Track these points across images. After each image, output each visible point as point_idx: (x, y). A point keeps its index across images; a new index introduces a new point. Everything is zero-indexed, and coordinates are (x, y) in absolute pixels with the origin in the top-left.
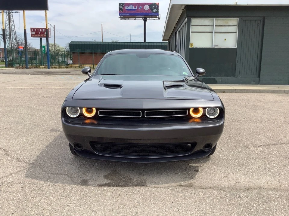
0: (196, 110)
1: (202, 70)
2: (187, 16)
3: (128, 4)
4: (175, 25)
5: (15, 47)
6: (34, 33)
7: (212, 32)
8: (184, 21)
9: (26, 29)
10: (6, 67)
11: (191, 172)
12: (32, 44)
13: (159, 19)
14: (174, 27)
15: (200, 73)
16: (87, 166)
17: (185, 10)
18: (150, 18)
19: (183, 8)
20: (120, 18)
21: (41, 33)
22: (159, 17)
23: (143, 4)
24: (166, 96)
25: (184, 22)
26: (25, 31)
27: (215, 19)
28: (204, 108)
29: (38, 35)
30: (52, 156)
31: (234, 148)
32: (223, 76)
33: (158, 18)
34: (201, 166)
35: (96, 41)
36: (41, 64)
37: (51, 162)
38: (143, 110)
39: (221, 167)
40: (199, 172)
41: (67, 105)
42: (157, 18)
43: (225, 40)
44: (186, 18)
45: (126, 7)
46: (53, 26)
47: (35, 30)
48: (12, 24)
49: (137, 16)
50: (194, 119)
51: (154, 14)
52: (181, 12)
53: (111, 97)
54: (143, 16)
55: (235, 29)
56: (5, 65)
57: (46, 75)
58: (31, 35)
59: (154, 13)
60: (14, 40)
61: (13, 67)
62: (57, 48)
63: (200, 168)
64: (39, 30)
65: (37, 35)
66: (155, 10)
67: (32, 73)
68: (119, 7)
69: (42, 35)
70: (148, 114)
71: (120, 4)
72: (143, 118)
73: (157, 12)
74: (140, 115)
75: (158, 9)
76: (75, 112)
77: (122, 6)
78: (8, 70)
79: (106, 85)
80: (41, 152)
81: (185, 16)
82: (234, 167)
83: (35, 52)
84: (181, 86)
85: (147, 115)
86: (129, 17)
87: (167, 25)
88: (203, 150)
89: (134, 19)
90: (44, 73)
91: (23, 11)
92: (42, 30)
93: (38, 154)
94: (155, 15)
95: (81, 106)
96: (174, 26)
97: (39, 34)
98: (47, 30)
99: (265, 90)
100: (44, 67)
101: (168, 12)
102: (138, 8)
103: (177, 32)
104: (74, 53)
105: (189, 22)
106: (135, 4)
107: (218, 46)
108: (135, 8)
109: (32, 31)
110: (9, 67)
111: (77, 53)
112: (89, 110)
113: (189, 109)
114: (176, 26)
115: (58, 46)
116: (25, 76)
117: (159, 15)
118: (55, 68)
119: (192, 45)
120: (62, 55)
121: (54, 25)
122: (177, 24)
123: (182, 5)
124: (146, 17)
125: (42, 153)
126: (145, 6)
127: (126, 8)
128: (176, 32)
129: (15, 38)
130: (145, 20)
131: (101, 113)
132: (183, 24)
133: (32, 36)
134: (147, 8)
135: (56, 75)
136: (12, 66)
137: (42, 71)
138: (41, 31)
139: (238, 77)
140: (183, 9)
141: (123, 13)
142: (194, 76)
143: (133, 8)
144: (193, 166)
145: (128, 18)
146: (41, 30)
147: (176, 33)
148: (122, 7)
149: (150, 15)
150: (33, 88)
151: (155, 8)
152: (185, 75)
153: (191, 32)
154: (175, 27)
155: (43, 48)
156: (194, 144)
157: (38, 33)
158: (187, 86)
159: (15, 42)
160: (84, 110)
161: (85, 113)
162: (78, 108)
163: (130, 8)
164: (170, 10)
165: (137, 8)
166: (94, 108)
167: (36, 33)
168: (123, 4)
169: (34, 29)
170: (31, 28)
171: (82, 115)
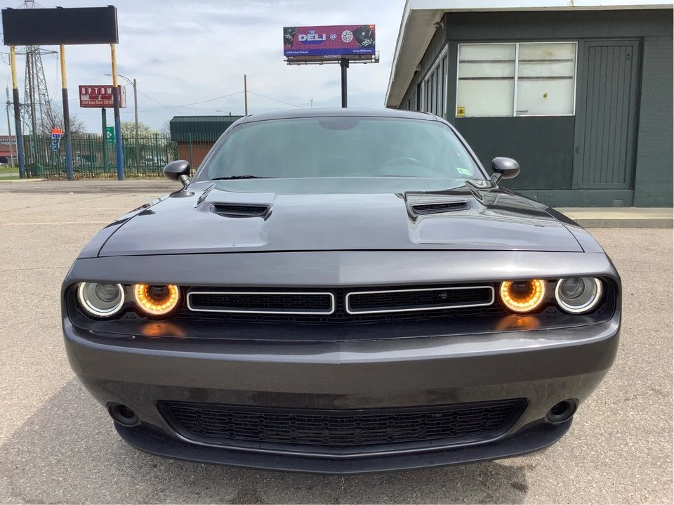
0: (522, 287)
1: (509, 163)
2: (449, 40)
3: (306, 30)
4: (418, 67)
5: (47, 131)
6: (86, 98)
7: (513, 78)
8: (440, 52)
9: (68, 87)
10: (21, 177)
11: (502, 491)
12: (84, 125)
13: (377, 61)
14: (413, 73)
15: (504, 172)
16: (160, 470)
17: (442, 24)
18: (355, 60)
19: (438, 18)
20: (288, 61)
21: (102, 97)
22: (377, 56)
23: (339, 29)
24: (416, 239)
25: (440, 56)
26: (65, 92)
27: (518, 44)
28: (551, 281)
29: (98, 103)
30: (59, 433)
31: (621, 395)
32: (542, 188)
33: (373, 60)
34: (531, 468)
35: (232, 115)
36: (105, 168)
37: (51, 454)
38: (340, 291)
39: (596, 468)
40: (529, 492)
41: (79, 276)
42: (371, 59)
43: (545, 96)
44: (447, 46)
45: (300, 36)
46: (133, 82)
47: (90, 90)
48: (40, 81)
49: (326, 57)
50: (514, 316)
51: (365, 51)
52: (432, 30)
53: (231, 246)
54: (339, 56)
55: (568, 69)
56: (18, 174)
57: (110, 194)
58: (81, 101)
59: (364, 47)
60: (44, 115)
61: (37, 178)
62: (142, 133)
63: (530, 477)
64: (99, 91)
65: (94, 103)
66: (366, 42)
67: (79, 190)
68: (284, 37)
69: (106, 102)
70: (355, 303)
71: (286, 30)
72: (341, 316)
73: (372, 47)
74: (328, 307)
75: (374, 39)
76: (111, 300)
77: (290, 33)
78: (25, 184)
79: (222, 208)
80: (29, 419)
81: (445, 39)
82: (640, 467)
83: (90, 141)
84: (462, 206)
85: (352, 307)
86: (306, 58)
87: (397, 67)
88: (546, 420)
89: (320, 64)
90: (107, 188)
91: (59, 46)
92: (106, 91)
93: (20, 423)
94: (367, 54)
95: (128, 278)
96: (415, 69)
97: (100, 99)
98: (116, 91)
99: (651, 221)
100: (110, 177)
101: (400, 34)
102: (328, 37)
103: (423, 83)
104: (180, 143)
105: (453, 54)
106: (320, 30)
107: (527, 111)
108: (322, 37)
109: (84, 92)
110: (28, 177)
111: (187, 143)
112: (157, 292)
113: (497, 284)
114: (419, 70)
115: (146, 129)
116: (59, 197)
117: (377, 53)
118: (136, 177)
119: (461, 112)
120: (156, 149)
121: (135, 80)
122: (422, 64)
123: (436, 11)
124: (347, 57)
125: (30, 422)
126: (344, 33)
127: (300, 39)
128: (421, 83)
129: (48, 112)
130: (345, 65)
131: (196, 301)
132: (437, 61)
133: (83, 105)
134: (348, 37)
135: (134, 194)
136: (35, 175)
137: (104, 184)
138: (103, 92)
139: (579, 189)
140: (437, 23)
141: (293, 51)
142: (488, 178)
143: (317, 39)
144: (504, 468)
145: (306, 61)
146: (103, 89)
147: (419, 86)
148: (291, 35)
149: (356, 54)
150: (69, 224)
151: (366, 37)
152: (463, 176)
153: (460, 79)
154: (416, 72)
155: (108, 132)
156: (519, 406)
157: (96, 98)
158: (482, 208)
159: (46, 120)
160: (139, 291)
161: (145, 301)
162: (119, 285)
163: (309, 38)
164: (406, 27)
165: (324, 38)
166: (173, 284)
167: (93, 97)
168: (293, 29)
169: (86, 87)
170: (80, 86)
171: (131, 307)
